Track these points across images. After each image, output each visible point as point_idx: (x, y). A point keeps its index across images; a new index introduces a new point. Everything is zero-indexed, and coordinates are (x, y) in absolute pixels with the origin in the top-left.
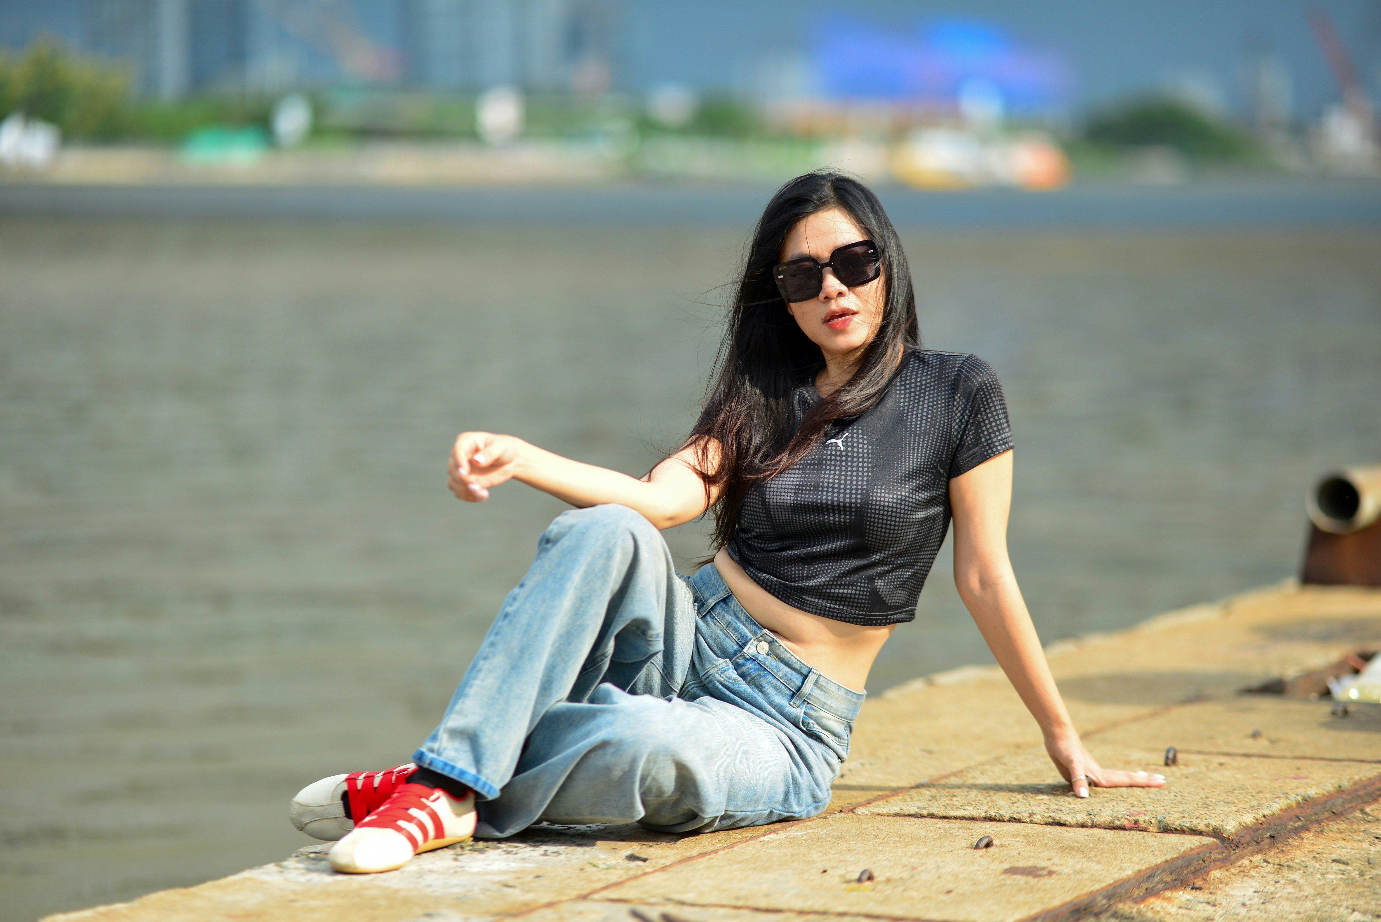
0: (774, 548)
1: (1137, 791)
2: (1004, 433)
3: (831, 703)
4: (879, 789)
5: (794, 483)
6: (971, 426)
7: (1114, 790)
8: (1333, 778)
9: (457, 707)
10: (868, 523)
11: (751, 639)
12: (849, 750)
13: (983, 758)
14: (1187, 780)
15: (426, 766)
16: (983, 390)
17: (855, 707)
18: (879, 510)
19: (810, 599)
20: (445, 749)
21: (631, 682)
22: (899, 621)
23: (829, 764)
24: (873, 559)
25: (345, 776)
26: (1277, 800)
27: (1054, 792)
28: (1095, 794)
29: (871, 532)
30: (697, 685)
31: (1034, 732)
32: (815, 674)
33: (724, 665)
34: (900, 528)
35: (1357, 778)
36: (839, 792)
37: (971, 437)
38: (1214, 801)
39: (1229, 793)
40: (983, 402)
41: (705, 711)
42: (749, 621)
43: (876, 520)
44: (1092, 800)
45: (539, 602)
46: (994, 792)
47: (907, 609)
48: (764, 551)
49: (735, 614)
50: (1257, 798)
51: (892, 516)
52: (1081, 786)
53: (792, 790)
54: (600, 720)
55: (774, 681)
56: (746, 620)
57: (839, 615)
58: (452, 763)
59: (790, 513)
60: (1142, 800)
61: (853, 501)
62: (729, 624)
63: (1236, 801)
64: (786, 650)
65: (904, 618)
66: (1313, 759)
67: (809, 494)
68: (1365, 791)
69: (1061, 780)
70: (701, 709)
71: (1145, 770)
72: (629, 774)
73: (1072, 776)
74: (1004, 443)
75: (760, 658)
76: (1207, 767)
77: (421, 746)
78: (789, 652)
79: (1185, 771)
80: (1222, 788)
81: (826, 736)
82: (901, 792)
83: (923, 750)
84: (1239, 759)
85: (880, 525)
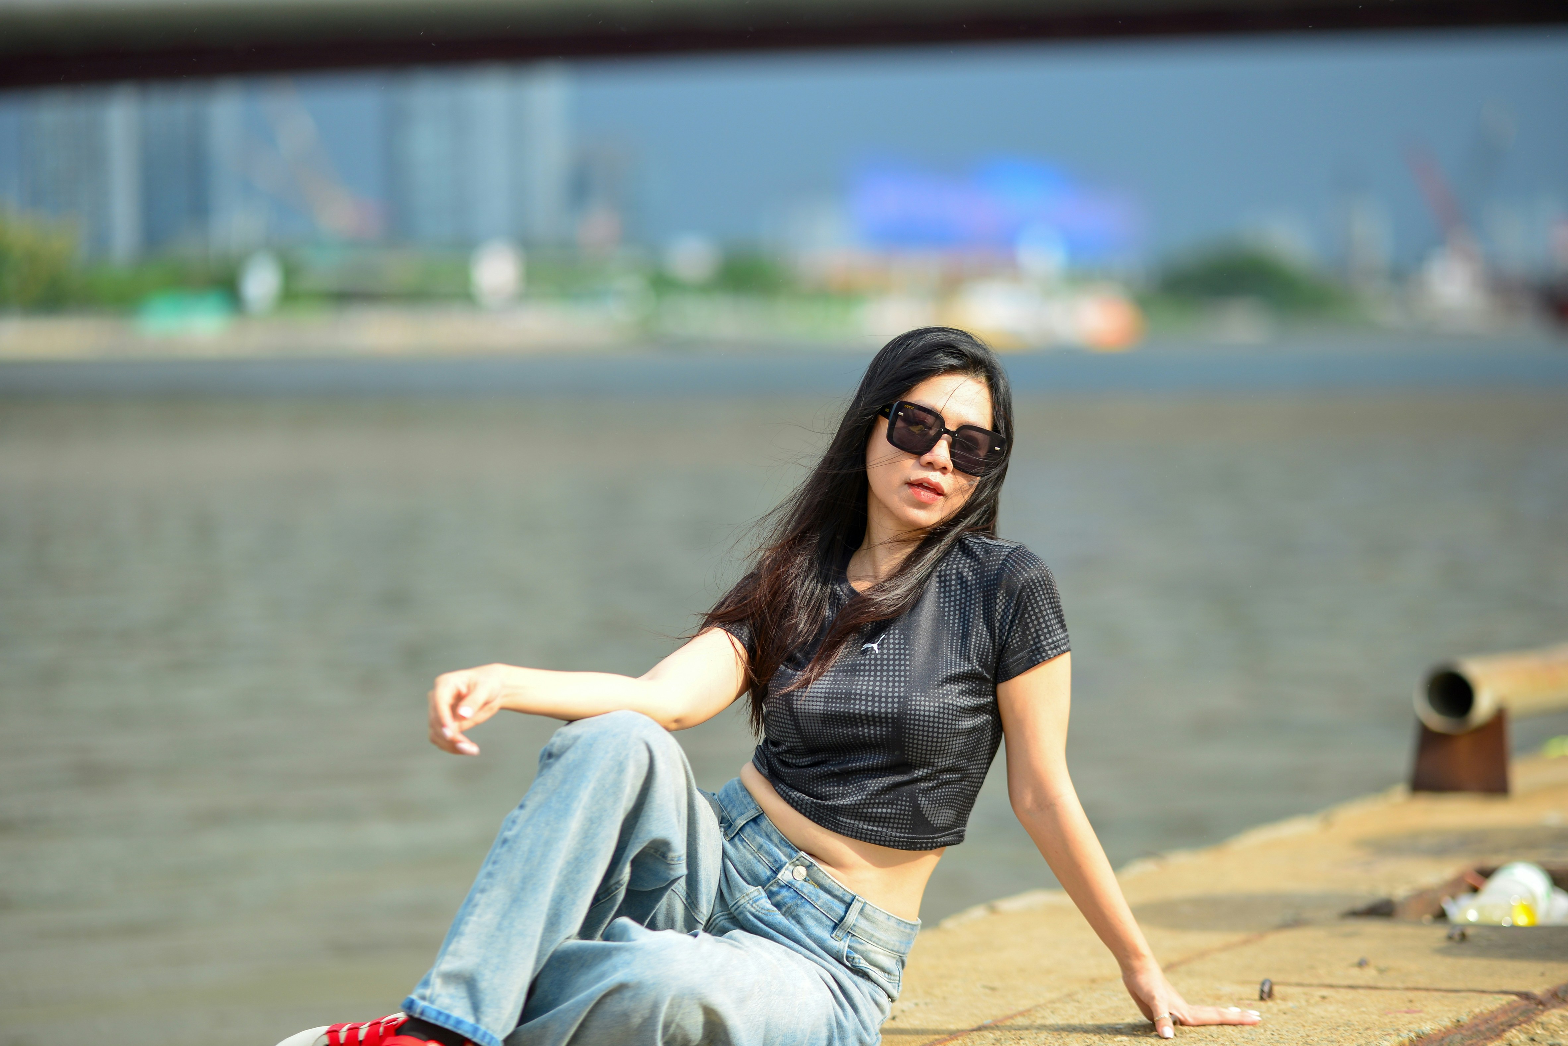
0: (806, 763)
1: (1229, 1029)
2: (1055, 635)
3: (879, 934)
4: (936, 1032)
5: (824, 690)
6: (1017, 628)
7: (1202, 1029)
8: (1450, 1011)
9: (451, 948)
10: (907, 735)
11: (786, 863)
12: (900, 988)
13: (1054, 995)
14: (1285, 1016)
15: (417, 1016)
16: (1030, 587)
17: (909, 938)
18: (919, 720)
19: (845, 820)
20: (438, 996)
21: (650, 912)
22: (946, 844)
23: (877, 1004)
24: (915, 775)
25: (325, 1028)
26: (1388, 1037)
27: (1135, 1033)
28: (1181, 1033)
29: (911, 745)
30: (726, 917)
31: (1110, 964)
32: (859, 901)
33: (756, 894)
34: (944, 740)
35: (1477, 1011)
36: (890, 1037)
37: (1018, 639)
38: (1316, 1039)
39: (1333, 1031)
40: (1030, 601)
41: (736, 947)
42: (783, 843)
43: (916, 732)
44: (1178, 1040)
45: (543, 825)
46: (1066, 1033)
47: (955, 830)
48: (796, 766)
49: (767, 835)
50: (1365, 1035)
51: (933, 727)
52: (1165, 1025)
53: (836, 1035)
54: (616, 959)
55: (813, 911)
56: (780, 842)
57: (878, 838)
58: (447, 1012)
59: (820, 725)
60: (1234, 1039)
61: (889, 710)
62: (760, 847)
63: (1342, 1040)
64: (826, 875)
65: (952, 841)
66: (1427, 990)
67: (841, 703)
68: (1487, 1026)
69: (1141, 1018)
70: (731, 945)
71: (1237, 1005)
72: (650, 1021)
73: (1155, 1014)
74: (1056, 648)
75: (797, 885)
76: (1307, 1001)
77: (411, 993)
78: (829, 878)
79: (1283, 1006)
80: (1325, 1025)
81: (874, 973)
82: (961, 1035)
83: (985, 987)
84: (1343, 991)
85: (920, 738)
